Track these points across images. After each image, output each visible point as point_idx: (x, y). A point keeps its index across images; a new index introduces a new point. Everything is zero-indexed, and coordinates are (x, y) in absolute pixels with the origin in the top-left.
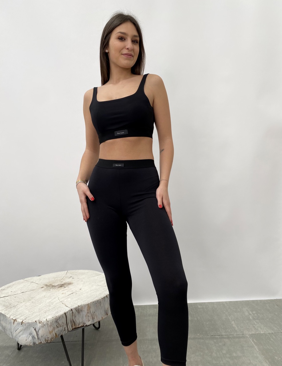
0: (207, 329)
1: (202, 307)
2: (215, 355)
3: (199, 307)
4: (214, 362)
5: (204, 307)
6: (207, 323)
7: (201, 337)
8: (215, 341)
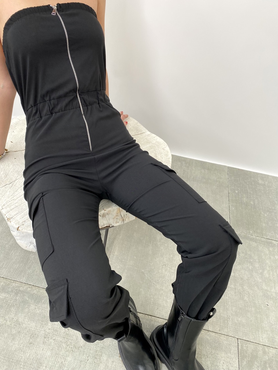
0: (264, 225)
1: (263, 182)
2: (267, 276)
3: (260, 182)
4: (265, 287)
5: (266, 183)
6: (266, 215)
7: (254, 237)
8: (271, 249)
